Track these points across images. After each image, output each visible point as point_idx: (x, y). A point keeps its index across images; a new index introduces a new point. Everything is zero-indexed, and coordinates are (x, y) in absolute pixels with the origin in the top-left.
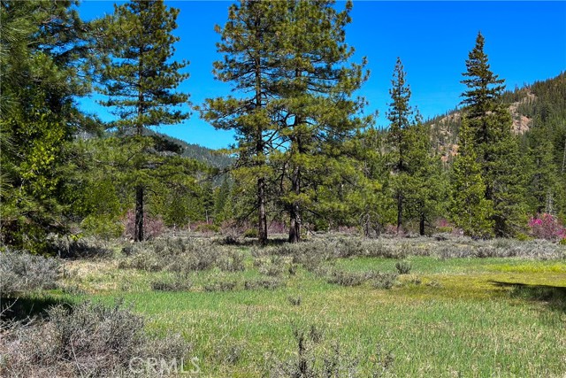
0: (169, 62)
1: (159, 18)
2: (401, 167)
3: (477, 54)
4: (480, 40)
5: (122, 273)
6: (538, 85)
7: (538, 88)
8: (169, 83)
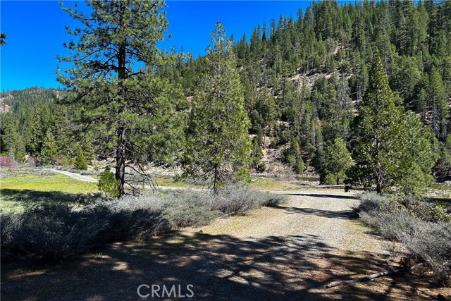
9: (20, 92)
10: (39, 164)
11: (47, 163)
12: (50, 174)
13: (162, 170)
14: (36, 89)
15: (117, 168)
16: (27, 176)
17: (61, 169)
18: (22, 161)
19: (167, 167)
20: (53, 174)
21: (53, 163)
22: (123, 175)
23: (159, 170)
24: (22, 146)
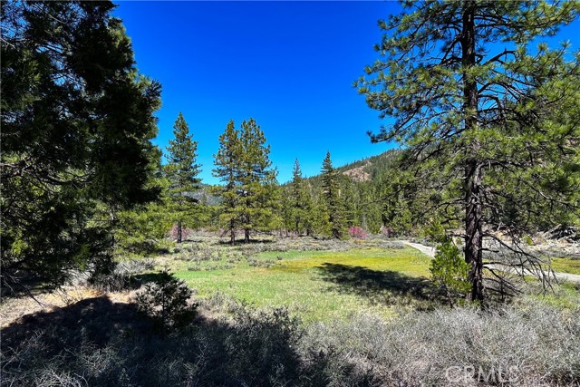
0: (193, 165)
1: (189, 145)
2: (298, 206)
3: (327, 160)
4: (328, 154)
5: (176, 262)
6: (373, 158)
7: (373, 159)
8: (194, 174)
9: (378, 157)
10: (392, 235)
11: (400, 234)
12: (397, 247)
13: (565, 244)
14: (393, 151)
15: (467, 238)
16: (373, 249)
17: (414, 242)
18: (375, 231)
19: (575, 239)
20: (402, 248)
21: (408, 234)
22: (480, 251)
23: (560, 244)
24: (378, 216)
